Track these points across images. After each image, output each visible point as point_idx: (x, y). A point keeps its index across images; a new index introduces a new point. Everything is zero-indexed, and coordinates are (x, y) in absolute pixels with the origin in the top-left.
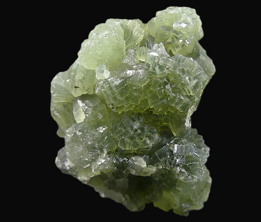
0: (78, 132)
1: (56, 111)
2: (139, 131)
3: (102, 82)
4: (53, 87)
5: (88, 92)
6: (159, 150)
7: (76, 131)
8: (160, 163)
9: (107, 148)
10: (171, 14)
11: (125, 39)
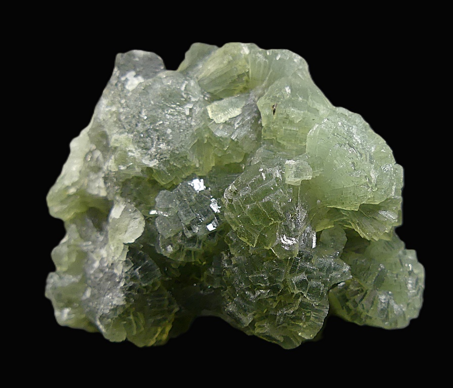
0: (191, 107)
1: (231, 58)
2: (189, 235)
3: (279, 175)
4: (276, 55)
5: (266, 129)
6: (155, 265)
7: (193, 102)
8: (132, 269)
9: (158, 167)
10: (406, 285)
11: (363, 207)
